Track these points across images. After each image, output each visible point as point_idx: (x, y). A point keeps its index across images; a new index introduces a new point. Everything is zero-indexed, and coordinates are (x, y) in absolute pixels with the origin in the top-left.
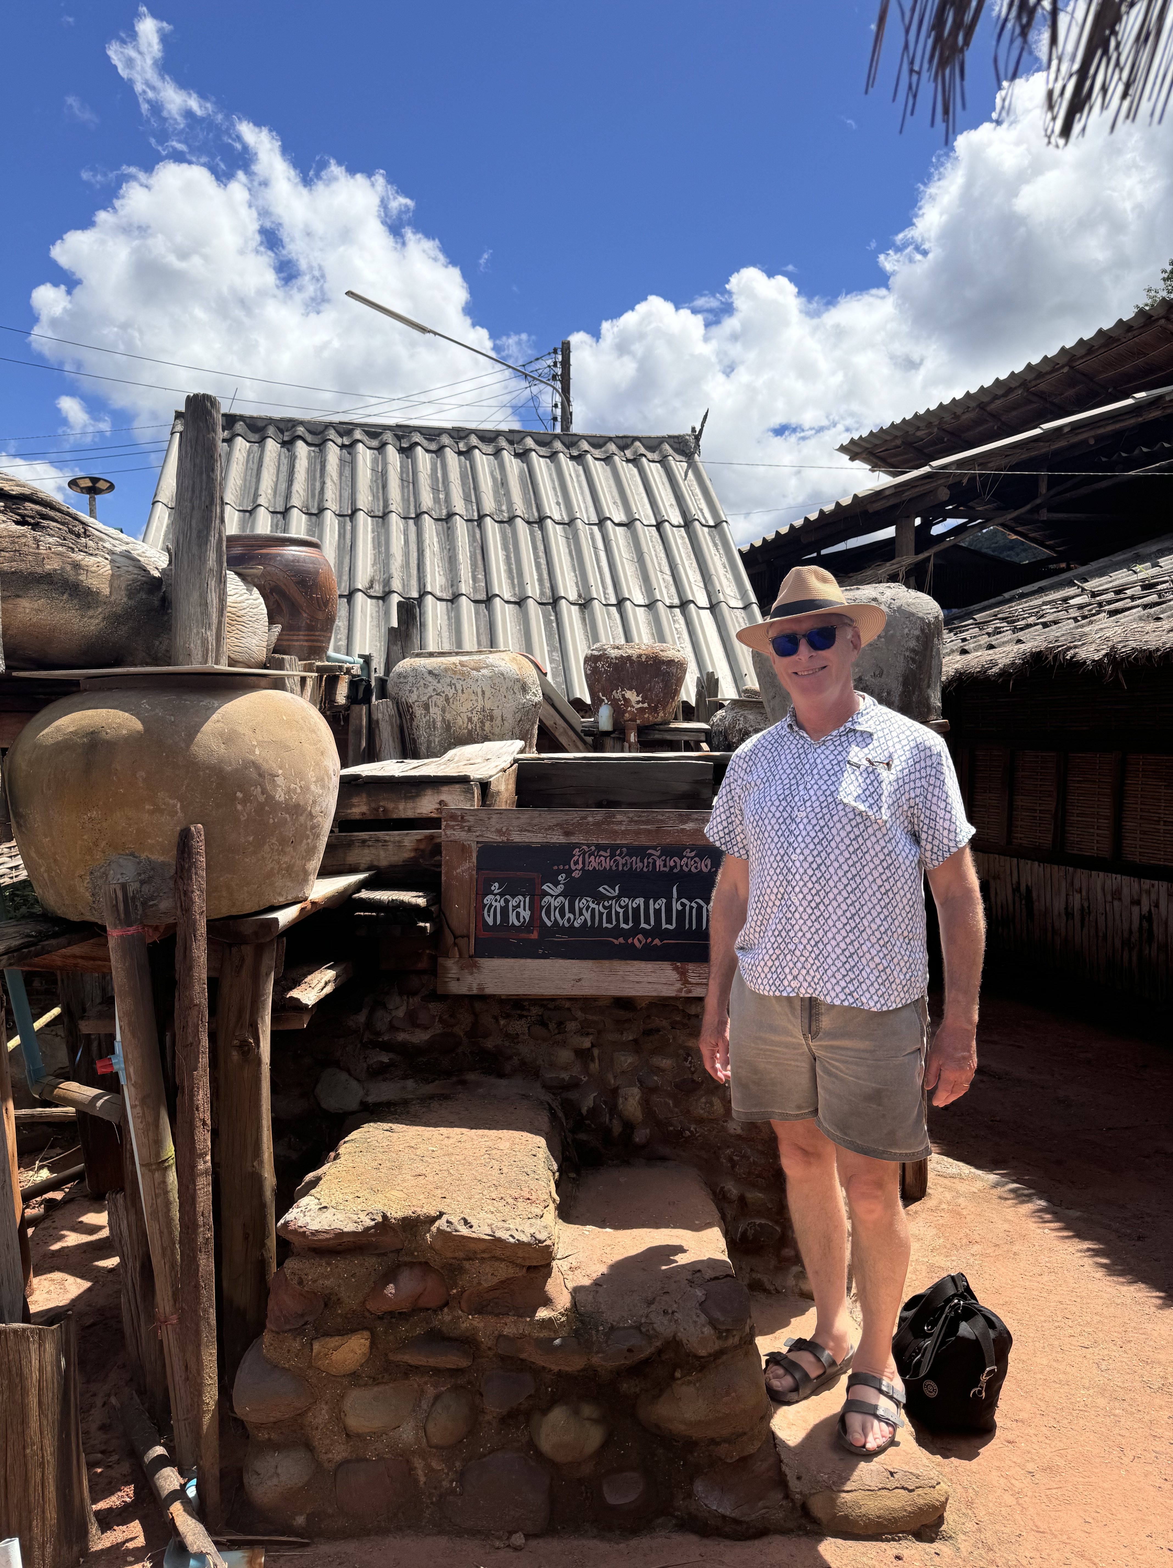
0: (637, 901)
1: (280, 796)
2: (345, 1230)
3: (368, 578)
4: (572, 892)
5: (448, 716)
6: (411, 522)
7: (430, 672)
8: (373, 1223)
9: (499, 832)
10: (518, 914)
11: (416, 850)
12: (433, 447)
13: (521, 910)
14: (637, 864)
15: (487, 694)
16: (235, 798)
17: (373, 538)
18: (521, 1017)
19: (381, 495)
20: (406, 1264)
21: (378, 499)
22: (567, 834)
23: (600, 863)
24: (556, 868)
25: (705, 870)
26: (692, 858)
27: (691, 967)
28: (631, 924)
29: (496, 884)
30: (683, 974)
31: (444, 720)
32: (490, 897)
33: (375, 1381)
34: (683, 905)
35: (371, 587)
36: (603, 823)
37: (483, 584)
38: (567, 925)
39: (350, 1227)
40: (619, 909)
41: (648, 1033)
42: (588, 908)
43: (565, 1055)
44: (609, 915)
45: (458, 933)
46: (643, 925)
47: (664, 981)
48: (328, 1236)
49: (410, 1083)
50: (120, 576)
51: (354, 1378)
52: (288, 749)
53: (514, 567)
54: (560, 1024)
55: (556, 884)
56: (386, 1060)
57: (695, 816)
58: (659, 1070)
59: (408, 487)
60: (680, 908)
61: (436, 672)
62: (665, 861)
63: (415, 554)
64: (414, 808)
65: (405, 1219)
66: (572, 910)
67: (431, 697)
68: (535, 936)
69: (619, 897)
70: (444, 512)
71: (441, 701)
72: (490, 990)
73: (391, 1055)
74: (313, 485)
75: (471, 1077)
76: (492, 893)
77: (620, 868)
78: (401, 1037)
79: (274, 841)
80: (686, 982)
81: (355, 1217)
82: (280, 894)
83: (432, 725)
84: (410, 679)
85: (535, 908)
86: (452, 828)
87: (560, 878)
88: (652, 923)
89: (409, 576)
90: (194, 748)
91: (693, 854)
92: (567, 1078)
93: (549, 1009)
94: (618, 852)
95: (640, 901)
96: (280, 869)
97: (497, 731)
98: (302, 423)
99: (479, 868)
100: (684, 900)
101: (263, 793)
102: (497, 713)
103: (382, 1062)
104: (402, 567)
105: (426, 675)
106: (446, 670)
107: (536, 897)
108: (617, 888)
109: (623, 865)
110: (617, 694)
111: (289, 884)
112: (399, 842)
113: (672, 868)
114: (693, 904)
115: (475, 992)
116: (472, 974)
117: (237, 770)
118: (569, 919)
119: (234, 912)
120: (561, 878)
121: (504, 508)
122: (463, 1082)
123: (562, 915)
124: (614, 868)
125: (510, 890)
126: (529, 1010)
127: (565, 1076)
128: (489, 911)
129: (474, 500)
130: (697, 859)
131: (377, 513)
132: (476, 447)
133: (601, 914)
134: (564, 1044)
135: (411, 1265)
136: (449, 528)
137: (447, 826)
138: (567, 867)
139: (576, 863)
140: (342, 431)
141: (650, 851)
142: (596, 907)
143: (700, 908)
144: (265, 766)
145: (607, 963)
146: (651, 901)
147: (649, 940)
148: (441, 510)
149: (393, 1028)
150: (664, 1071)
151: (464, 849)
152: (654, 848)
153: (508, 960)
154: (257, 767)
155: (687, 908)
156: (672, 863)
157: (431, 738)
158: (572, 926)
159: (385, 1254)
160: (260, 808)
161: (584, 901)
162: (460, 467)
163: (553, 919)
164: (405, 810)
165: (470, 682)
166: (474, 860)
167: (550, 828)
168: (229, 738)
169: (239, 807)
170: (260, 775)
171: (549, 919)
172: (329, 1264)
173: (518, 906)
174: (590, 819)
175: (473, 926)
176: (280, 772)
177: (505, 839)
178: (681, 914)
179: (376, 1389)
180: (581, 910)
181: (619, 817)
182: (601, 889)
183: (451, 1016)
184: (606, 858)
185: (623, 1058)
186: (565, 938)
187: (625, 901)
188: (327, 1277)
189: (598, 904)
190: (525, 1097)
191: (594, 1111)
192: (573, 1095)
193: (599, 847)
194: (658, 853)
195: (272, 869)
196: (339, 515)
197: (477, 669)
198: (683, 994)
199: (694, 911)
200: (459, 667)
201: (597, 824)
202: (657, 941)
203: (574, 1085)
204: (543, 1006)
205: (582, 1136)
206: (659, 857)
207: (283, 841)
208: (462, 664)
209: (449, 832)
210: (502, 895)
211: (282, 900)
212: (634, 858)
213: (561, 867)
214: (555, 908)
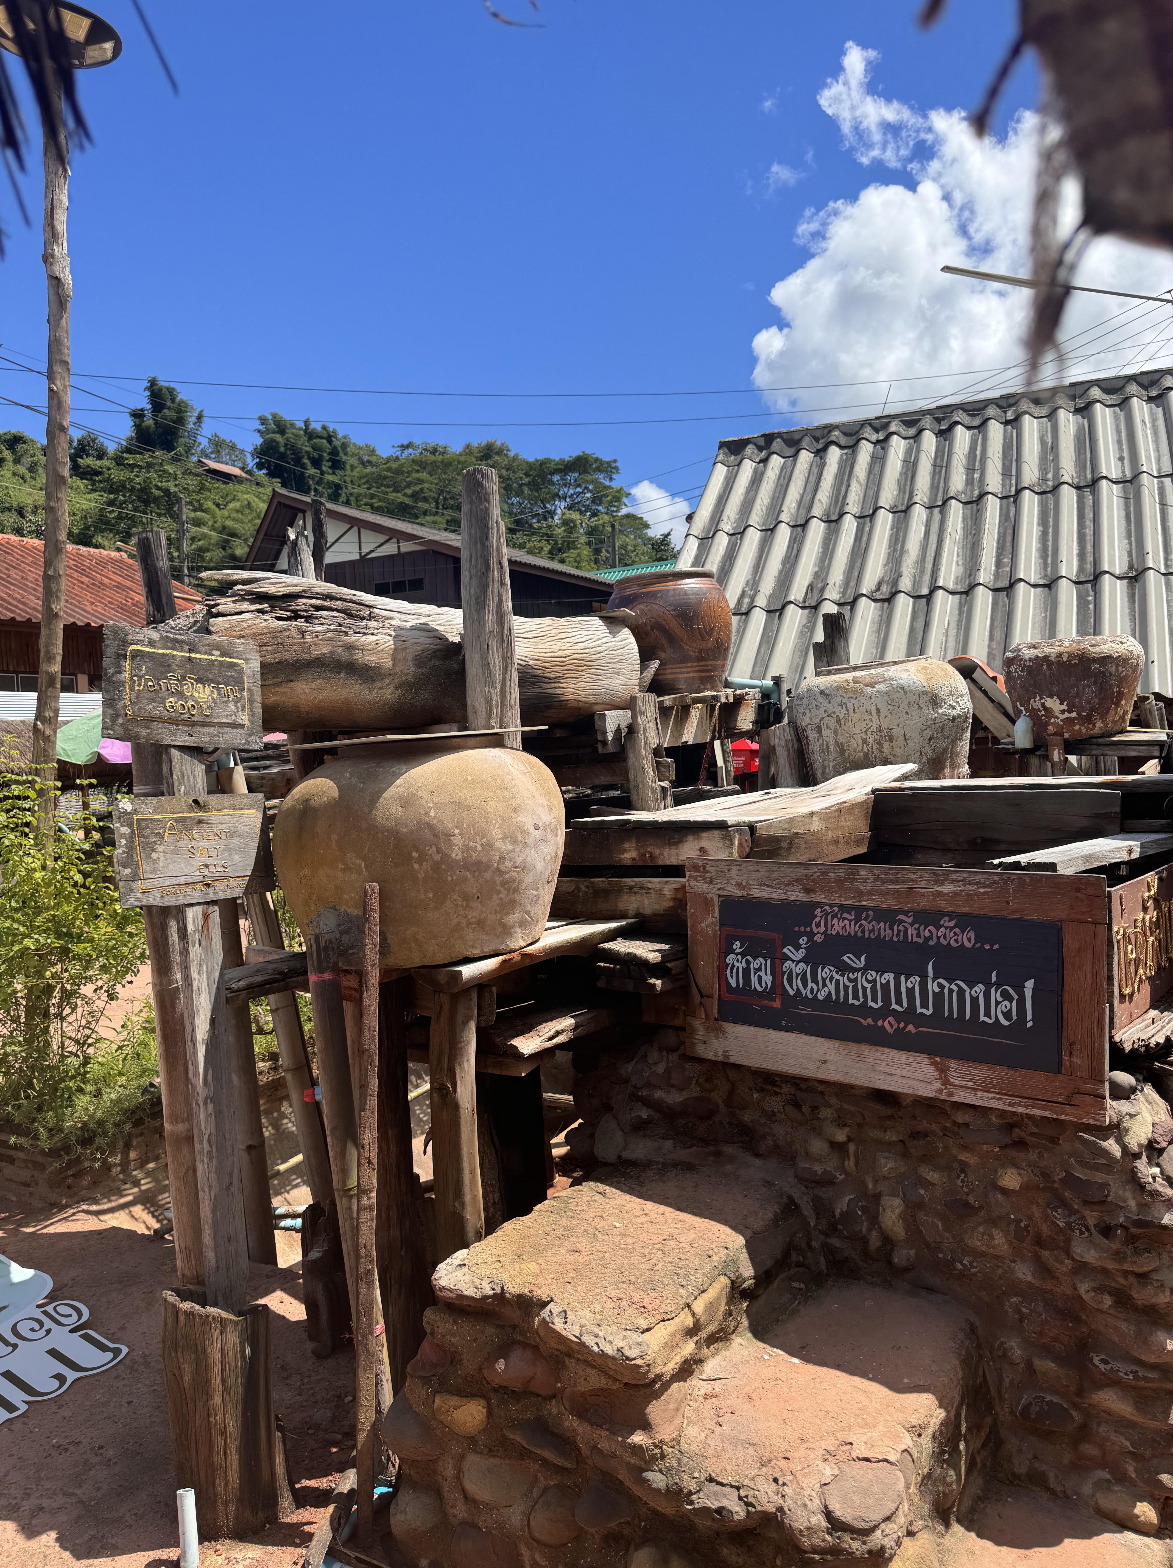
0: (886, 975)
1: (457, 854)
2: (465, 1293)
3: (877, 580)
4: (815, 958)
5: (841, 739)
6: (936, 511)
7: (822, 692)
8: (491, 1293)
9: (739, 885)
10: (760, 978)
11: (674, 899)
12: (977, 422)
13: (762, 973)
14: (885, 931)
15: (883, 712)
16: (410, 857)
17: (891, 536)
18: (776, 1093)
19: (908, 487)
20: (519, 1343)
21: (904, 493)
22: (808, 891)
23: (844, 927)
24: (797, 929)
25: (967, 944)
26: (952, 929)
27: (952, 1064)
28: (880, 1004)
29: (738, 943)
30: (943, 1071)
31: (837, 743)
32: (732, 956)
33: (491, 1452)
34: (941, 986)
35: (878, 589)
36: (846, 880)
37: (1008, 569)
38: (810, 996)
39: (470, 1292)
40: (866, 984)
41: (915, 1135)
42: (832, 978)
43: (818, 1146)
44: (855, 989)
45: (704, 992)
46: (894, 1006)
47: (919, 1076)
48: (451, 1295)
49: (669, 1144)
50: (406, 648)
51: (472, 1441)
52: (467, 808)
53: (1050, 543)
54: (815, 1108)
55: (798, 947)
56: (645, 1116)
57: (954, 876)
58: (928, 1185)
59: (940, 472)
60: (937, 990)
61: (827, 691)
62: (918, 929)
63: (934, 546)
64: (678, 854)
65: (520, 1296)
66: (815, 980)
67: (822, 719)
68: (777, 1004)
69: (864, 970)
70: (976, 493)
71: (832, 722)
72: (735, 1059)
73: (651, 1112)
74: (839, 490)
75: (729, 1149)
76: (733, 952)
77: (867, 935)
78: (658, 1094)
79: (455, 897)
80: (946, 1082)
81: (477, 1282)
82: (472, 947)
83: (825, 749)
84: (805, 701)
85: (776, 973)
86: (695, 878)
87: (801, 941)
88: (905, 1004)
89: (922, 572)
90: (375, 813)
91: (952, 924)
92: (820, 1172)
93: (800, 1090)
94: (864, 915)
95: (889, 976)
96: (469, 924)
97: (899, 752)
98: (837, 427)
99: (722, 924)
100: (941, 980)
101: (438, 852)
102: (897, 732)
103: (640, 1117)
104: (917, 562)
105: (818, 695)
106: (838, 688)
107: (777, 960)
108: (863, 958)
109: (870, 932)
110: (1035, 703)
111: (484, 937)
112: (660, 890)
113: (927, 939)
114: (953, 987)
115: (720, 1059)
116: (717, 1038)
117: (412, 832)
118: (812, 990)
119: (426, 962)
120: (803, 941)
121: (1050, 476)
122: (718, 1154)
123: (805, 985)
124: (860, 934)
125: (752, 951)
126: (780, 1087)
127: (818, 1169)
128: (731, 972)
129: (1014, 473)
130: (957, 930)
131: (900, 508)
132: (1026, 413)
133: (846, 988)
134: (818, 1132)
135: (525, 1345)
136: (978, 510)
137: (691, 876)
138: (808, 929)
139: (818, 925)
140: (878, 426)
141: (900, 917)
142: (841, 978)
143: (961, 992)
144: (440, 827)
145: (854, 1047)
146: (903, 978)
147: (902, 1025)
148: (972, 491)
149: (649, 1085)
150: (933, 1184)
151: (707, 902)
152: (906, 913)
153: (752, 1028)
154: (430, 827)
155: (946, 991)
156: (927, 934)
157: (826, 763)
158: (815, 998)
159: (502, 1327)
160: (436, 867)
161: (826, 970)
162: (1004, 439)
163: (795, 987)
164: (670, 856)
165: (862, 699)
166: (717, 914)
167: (790, 884)
168: (408, 801)
169: (416, 866)
170: (435, 835)
171: (792, 987)
172: (456, 1322)
173: (759, 969)
174: (832, 875)
175: (716, 986)
176: (457, 831)
177: (745, 893)
178: (938, 996)
179: (492, 1460)
180: (824, 980)
181: (864, 874)
182: (845, 958)
183: (707, 1080)
184: (850, 921)
185: (883, 1161)
186: (809, 1011)
187: (872, 974)
188: (453, 1335)
189: (842, 975)
190: (769, 1184)
191: (847, 1216)
192: (825, 1193)
193: (842, 907)
194: (910, 920)
195: (459, 923)
196: (859, 517)
197: (872, 685)
198: (943, 1097)
199: (955, 995)
200: (852, 684)
201: (840, 881)
202: (911, 1028)
203: (827, 1181)
204: (796, 1085)
205: (835, 1242)
206: (912, 925)
207: (466, 897)
208: (855, 681)
209: (693, 883)
210: (743, 954)
211: (476, 952)
212: (882, 924)
213: (802, 929)
214: (797, 975)
